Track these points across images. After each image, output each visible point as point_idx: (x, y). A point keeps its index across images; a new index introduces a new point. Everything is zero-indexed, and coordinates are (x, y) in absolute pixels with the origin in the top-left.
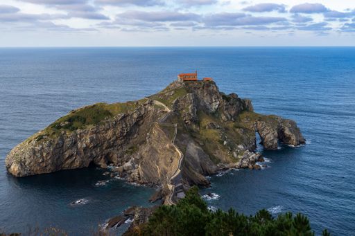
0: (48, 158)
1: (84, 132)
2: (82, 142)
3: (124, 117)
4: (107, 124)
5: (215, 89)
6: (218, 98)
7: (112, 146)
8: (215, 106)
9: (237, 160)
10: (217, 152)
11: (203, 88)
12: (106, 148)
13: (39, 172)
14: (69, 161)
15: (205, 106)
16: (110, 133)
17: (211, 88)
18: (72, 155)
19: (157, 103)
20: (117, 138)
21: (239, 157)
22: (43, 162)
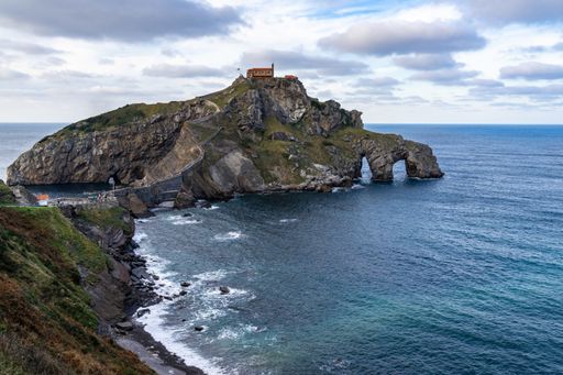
0: (49, 164)
1: (101, 135)
2: (98, 148)
3: (160, 120)
4: (134, 127)
5: (299, 90)
6: (305, 104)
7: (142, 158)
8: (298, 114)
9: (303, 180)
10: (276, 168)
11: (279, 86)
12: (134, 160)
13: (36, 182)
14: (80, 172)
15: (281, 112)
16: (139, 139)
17: (292, 88)
18: (84, 164)
19: (210, 103)
20: (149, 147)
21: (308, 176)
22: (41, 168)
